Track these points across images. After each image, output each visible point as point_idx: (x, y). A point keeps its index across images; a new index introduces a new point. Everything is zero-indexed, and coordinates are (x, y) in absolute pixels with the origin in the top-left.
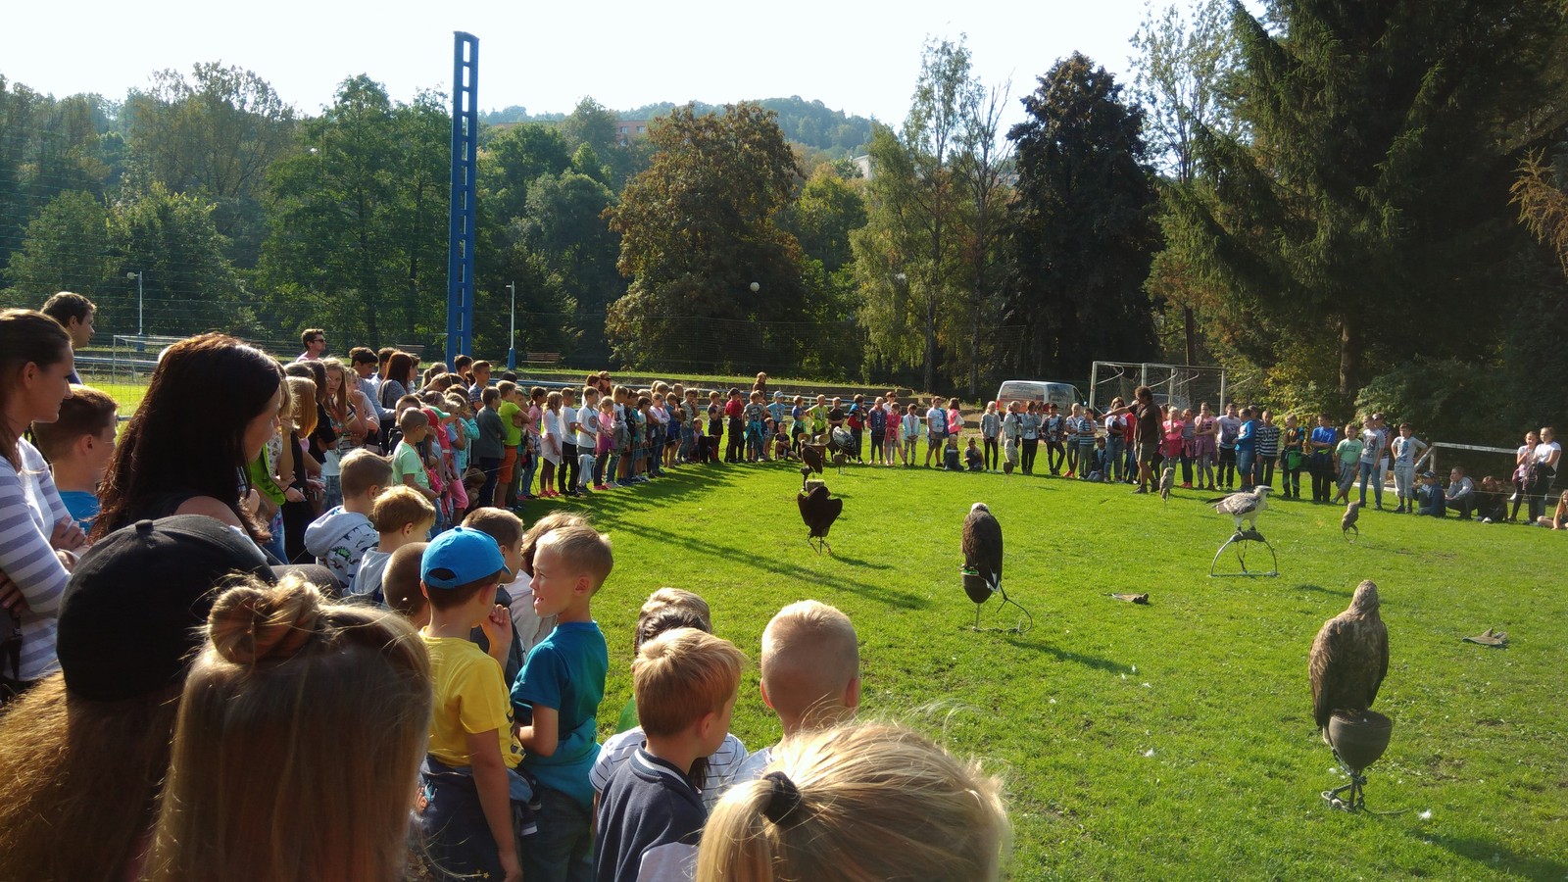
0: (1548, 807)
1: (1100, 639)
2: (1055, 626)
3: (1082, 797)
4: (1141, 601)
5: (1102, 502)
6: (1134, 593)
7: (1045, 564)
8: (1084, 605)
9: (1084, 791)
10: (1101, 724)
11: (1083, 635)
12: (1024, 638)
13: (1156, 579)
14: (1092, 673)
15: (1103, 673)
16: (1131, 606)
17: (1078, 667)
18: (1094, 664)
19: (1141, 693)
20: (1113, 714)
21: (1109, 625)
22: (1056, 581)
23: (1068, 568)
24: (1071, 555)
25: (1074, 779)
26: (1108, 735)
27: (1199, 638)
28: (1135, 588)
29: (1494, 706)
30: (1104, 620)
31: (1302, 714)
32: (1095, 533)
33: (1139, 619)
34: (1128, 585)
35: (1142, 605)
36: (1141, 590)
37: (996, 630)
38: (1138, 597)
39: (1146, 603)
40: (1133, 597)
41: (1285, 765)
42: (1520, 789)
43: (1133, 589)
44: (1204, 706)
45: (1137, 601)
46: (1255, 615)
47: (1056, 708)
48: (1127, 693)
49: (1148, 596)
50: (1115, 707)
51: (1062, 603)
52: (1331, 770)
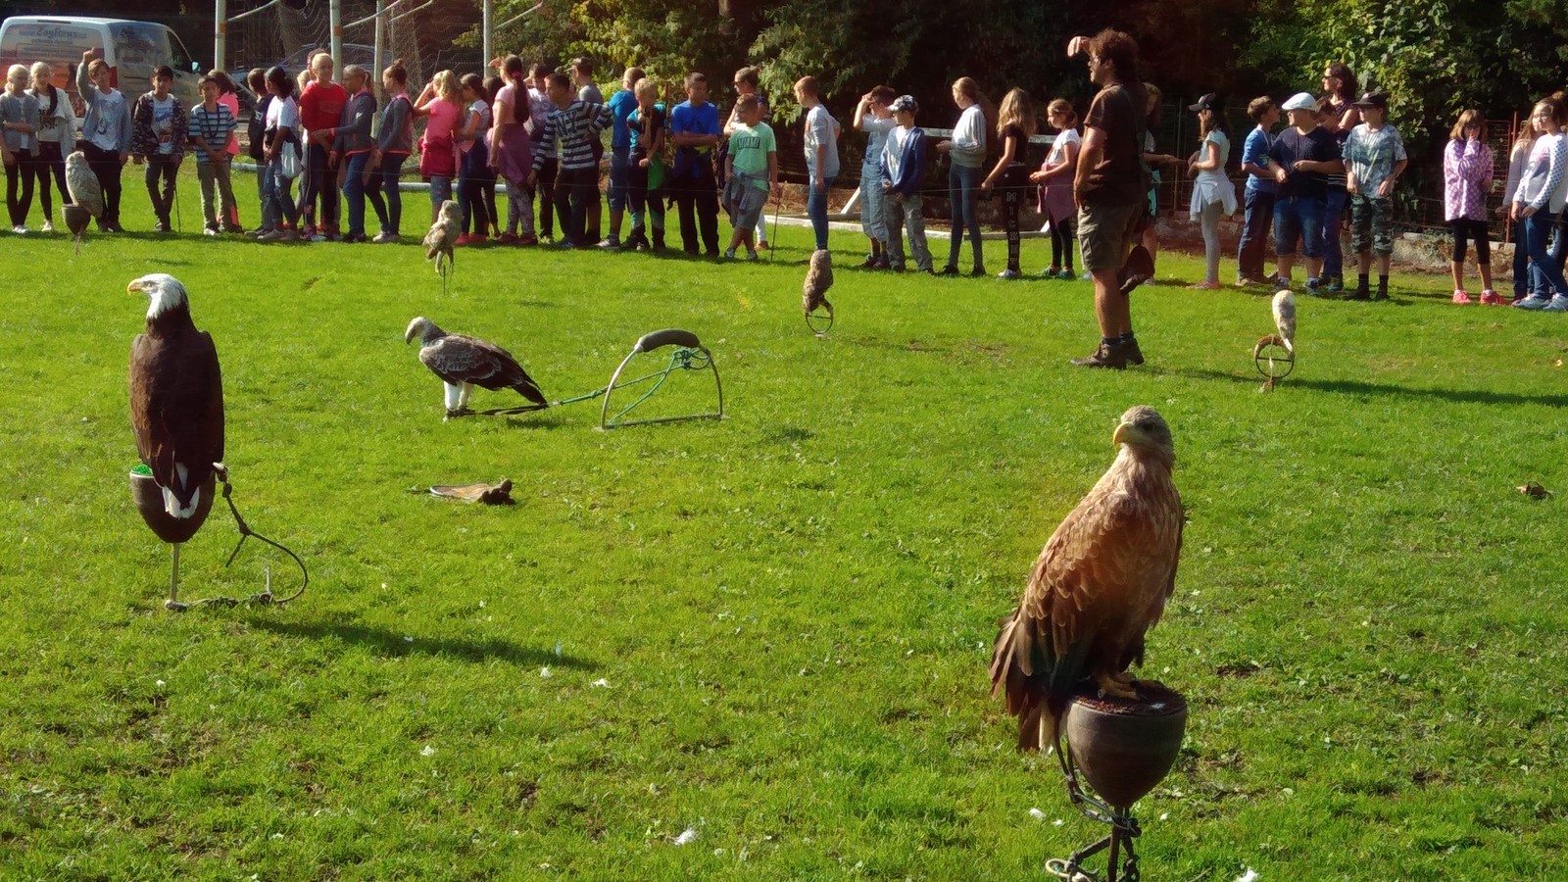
1: (454, 594)
2: (345, 577)
4: (498, 498)
5: (308, 284)
6: (473, 481)
7: (251, 436)
8: (383, 520)
10: (554, 787)
11: (413, 590)
13: (498, 445)
14: (475, 675)
15: (496, 669)
16: (480, 512)
17: (439, 663)
18: (471, 652)
19: (598, 703)
20: (565, 760)
21: (461, 559)
22: (293, 471)
23: (305, 439)
24: (298, 409)
26: (582, 810)
27: (649, 565)
28: (467, 470)
30: (440, 549)
31: (917, 701)
32: (326, 355)
33: (509, 538)
34: (451, 465)
35: (505, 508)
36: (485, 471)
37: (222, 601)
38: (491, 490)
39: (511, 502)
40: (478, 491)
41: (948, 816)
42: (1361, 796)
43: (467, 473)
44: (730, 711)
45: (491, 499)
46: (726, 501)
47: (444, 766)
48: (570, 708)
49: (508, 486)
50: (561, 743)
51: (332, 521)
52: (1034, 811)
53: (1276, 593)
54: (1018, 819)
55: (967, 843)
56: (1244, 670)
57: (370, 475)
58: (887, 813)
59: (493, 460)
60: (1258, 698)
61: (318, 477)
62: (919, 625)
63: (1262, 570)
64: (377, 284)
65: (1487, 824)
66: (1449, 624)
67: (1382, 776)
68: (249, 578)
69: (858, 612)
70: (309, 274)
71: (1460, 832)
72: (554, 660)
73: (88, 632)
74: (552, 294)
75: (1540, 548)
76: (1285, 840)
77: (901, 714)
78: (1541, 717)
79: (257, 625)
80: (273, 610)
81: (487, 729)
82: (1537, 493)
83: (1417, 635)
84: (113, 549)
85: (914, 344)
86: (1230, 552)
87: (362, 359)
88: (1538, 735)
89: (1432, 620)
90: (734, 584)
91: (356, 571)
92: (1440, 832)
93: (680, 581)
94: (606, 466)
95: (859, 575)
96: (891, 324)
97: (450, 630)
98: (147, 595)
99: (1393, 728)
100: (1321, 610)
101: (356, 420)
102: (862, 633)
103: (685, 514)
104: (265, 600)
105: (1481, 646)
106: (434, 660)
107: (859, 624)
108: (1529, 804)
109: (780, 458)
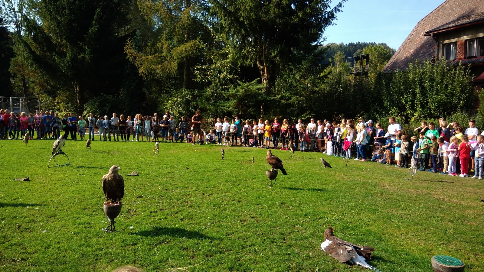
0: (160, 216)
1: (16, 196)
3: (24, 253)
4: (27, 180)
5: (2, 147)
6: (23, 177)
8: (5, 185)
9: (25, 251)
10: (24, 226)
11: (8, 196)
13: (30, 171)
14: (16, 209)
15: (20, 208)
16: (23, 183)
18: (16, 205)
19: (36, 212)
20: (28, 221)
21: (18, 190)
25: (20, 247)
26: (28, 229)
27: (50, 189)
28: (23, 176)
29: (140, 192)
30: (14, 189)
31: (89, 206)
32: (3, 158)
33: (27, 186)
34: (20, 175)
35: (28, 182)
36: (26, 176)
39: (29, 180)
40: (24, 179)
41: (89, 223)
42: (152, 213)
44: (58, 211)
46: (66, 178)
47: (5, 224)
48: (31, 213)
49: (29, 178)
50: (27, 219)
52: (103, 221)
53: (148, 185)
54: (100, 223)
55: (91, 227)
56: (141, 197)
57: (5, 177)
58: (79, 224)
59: (28, 174)
60: (142, 201)
63: (147, 182)
64: (14, 146)
65: (168, 215)
66: (171, 188)
67: (156, 210)
69: (83, 194)
70: (3, 145)
71: (164, 217)
72: (29, 205)
74: (45, 147)
75: (186, 176)
76: (140, 221)
77: (87, 208)
78: (180, 199)
81: (15, 217)
82: (188, 168)
83: (166, 190)
85: (104, 152)
86: (144, 180)
87: (9, 158)
88: (178, 202)
89: (169, 187)
90: (64, 191)
92: (161, 217)
93: (55, 191)
94: (48, 174)
95: (86, 188)
96: (101, 149)
97: (13, 202)
99: (160, 203)
100: (154, 187)
101: (5, 169)
102: (83, 197)
103: (59, 180)
105: (175, 190)
106: (8, 207)
108: (175, 212)
109: (78, 171)
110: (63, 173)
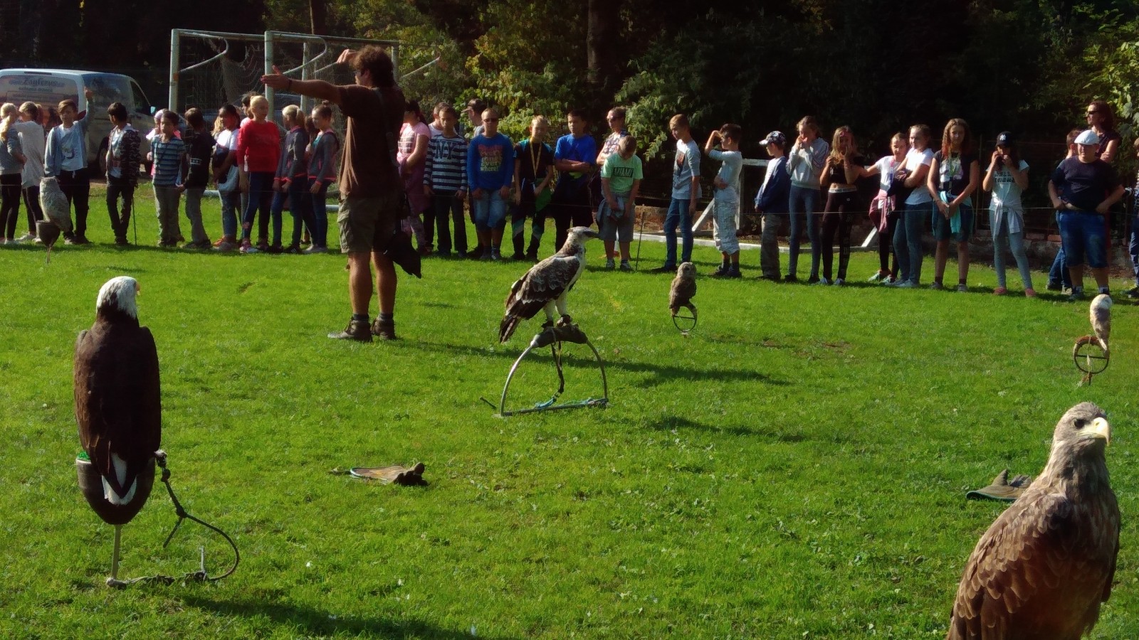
1: (374, 572)
2: (273, 555)
4: (412, 480)
5: (243, 288)
6: (389, 463)
7: (190, 421)
8: (308, 500)
11: (336, 568)
12: (221, 591)
13: (410, 429)
16: (395, 493)
21: (379, 538)
22: (228, 454)
23: (238, 424)
24: (233, 397)
27: (552, 545)
28: (382, 453)
30: (359, 528)
32: (258, 349)
33: (424, 517)
34: (369, 448)
35: (420, 489)
36: (399, 454)
37: (159, 579)
38: (405, 472)
39: (424, 484)
40: (393, 473)
43: (383, 456)
45: (404, 480)
46: (618, 483)
49: (421, 468)
51: (263, 500)
57: (296, 457)
59: (405, 444)
61: (249, 459)
62: (811, 607)
64: (301, 288)
68: (185, 556)
69: (751, 592)
70: (244, 279)
73: (33, 610)
79: (192, 602)
80: (207, 587)
84: (61, 527)
85: (768, 342)
87: (289, 353)
90: (630, 563)
91: (282, 550)
93: (583, 561)
94: (507, 450)
95: (747, 556)
97: (371, 609)
98: (90, 572)
101: (284, 407)
102: (757, 614)
103: (581, 495)
104: (198, 578)
106: (357, 639)
107: (754, 604)
109: (662, 443)
110: (587, 450)
